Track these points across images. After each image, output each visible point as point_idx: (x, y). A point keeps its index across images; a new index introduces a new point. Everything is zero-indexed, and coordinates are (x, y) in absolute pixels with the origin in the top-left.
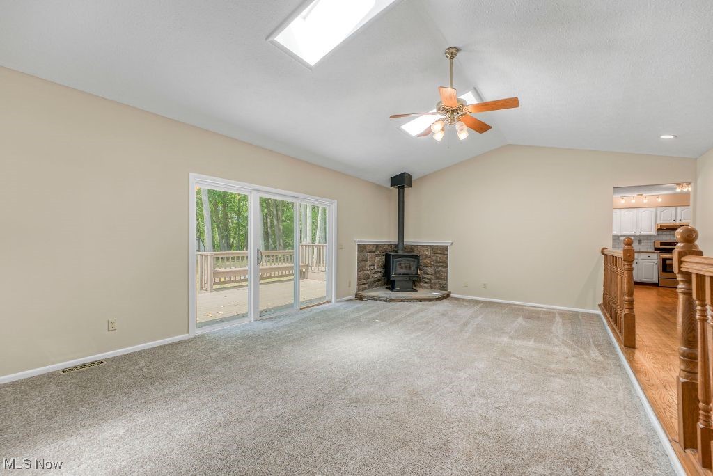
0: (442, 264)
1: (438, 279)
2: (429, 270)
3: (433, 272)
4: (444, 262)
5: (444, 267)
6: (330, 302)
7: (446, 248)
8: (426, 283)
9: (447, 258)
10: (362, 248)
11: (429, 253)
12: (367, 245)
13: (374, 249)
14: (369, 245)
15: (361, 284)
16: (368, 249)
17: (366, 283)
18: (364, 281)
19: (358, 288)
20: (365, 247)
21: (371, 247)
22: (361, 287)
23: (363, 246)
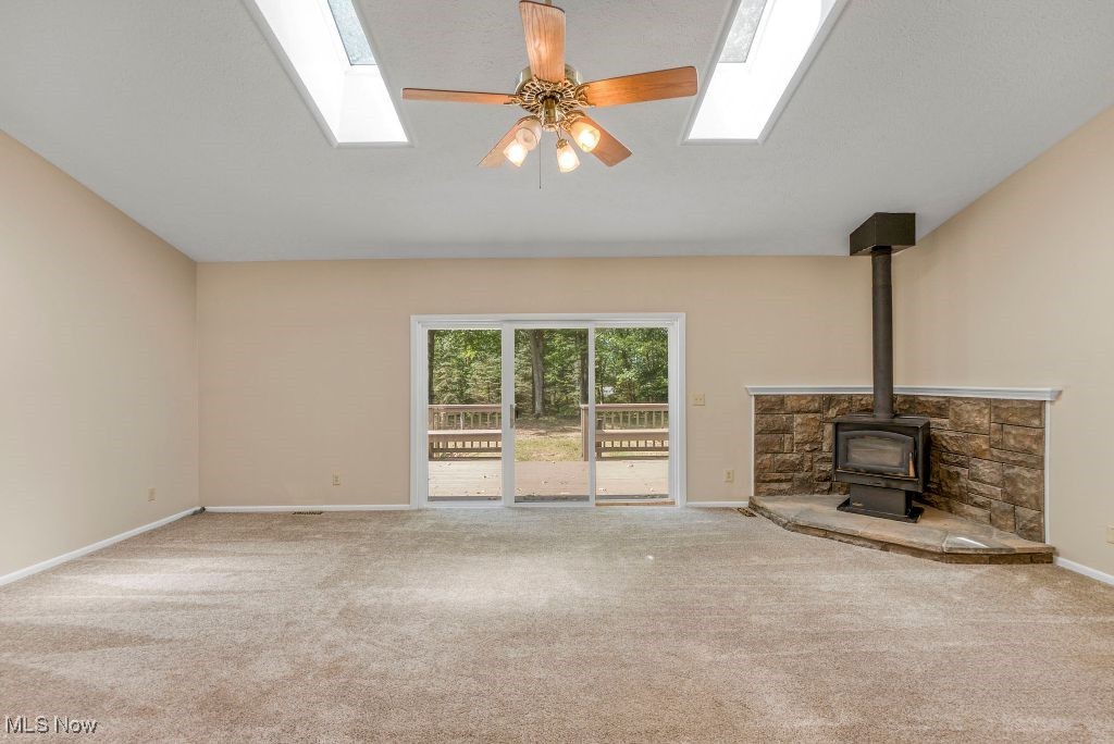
0: (1020, 457)
1: (1011, 499)
2: (985, 469)
3: (997, 478)
4: (1028, 452)
5: (1030, 467)
6: (673, 503)
7: (1038, 409)
8: (976, 504)
9: (1040, 439)
10: (768, 406)
11: (983, 421)
12: (788, 396)
13: (817, 405)
14: (798, 396)
15: (767, 479)
16: (789, 404)
17: (786, 481)
18: (777, 476)
19: (757, 487)
20: (782, 400)
21: (803, 402)
22: (764, 487)
23: (773, 399)
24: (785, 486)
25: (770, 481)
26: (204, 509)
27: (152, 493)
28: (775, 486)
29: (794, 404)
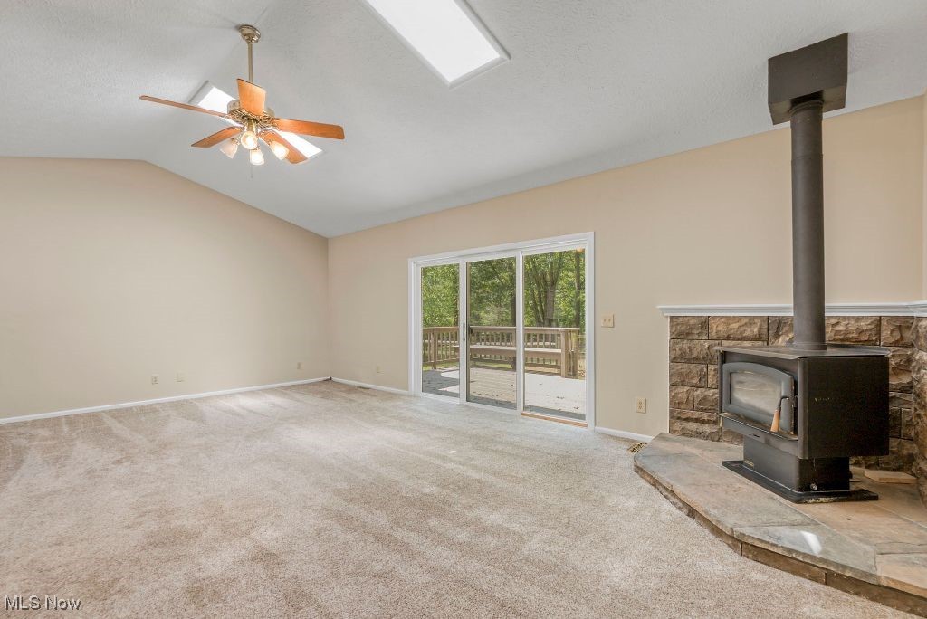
6: (586, 426)
10: (686, 329)
12: (714, 318)
13: (756, 330)
14: (728, 318)
15: (684, 417)
16: (716, 328)
17: (708, 422)
18: (696, 415)
19: (671, 424)
20: (705, 323)
21: (735, 325)
22: (678, 426)
23: (692, 322)
24: (707, 428)
25: (687, 420)
26: (331, 379)
27: (299, 364)
28: (693, 426)
29: (720, 328)
